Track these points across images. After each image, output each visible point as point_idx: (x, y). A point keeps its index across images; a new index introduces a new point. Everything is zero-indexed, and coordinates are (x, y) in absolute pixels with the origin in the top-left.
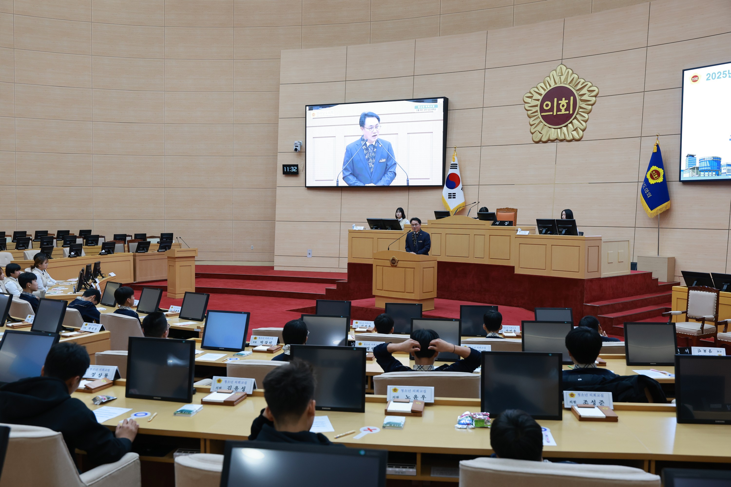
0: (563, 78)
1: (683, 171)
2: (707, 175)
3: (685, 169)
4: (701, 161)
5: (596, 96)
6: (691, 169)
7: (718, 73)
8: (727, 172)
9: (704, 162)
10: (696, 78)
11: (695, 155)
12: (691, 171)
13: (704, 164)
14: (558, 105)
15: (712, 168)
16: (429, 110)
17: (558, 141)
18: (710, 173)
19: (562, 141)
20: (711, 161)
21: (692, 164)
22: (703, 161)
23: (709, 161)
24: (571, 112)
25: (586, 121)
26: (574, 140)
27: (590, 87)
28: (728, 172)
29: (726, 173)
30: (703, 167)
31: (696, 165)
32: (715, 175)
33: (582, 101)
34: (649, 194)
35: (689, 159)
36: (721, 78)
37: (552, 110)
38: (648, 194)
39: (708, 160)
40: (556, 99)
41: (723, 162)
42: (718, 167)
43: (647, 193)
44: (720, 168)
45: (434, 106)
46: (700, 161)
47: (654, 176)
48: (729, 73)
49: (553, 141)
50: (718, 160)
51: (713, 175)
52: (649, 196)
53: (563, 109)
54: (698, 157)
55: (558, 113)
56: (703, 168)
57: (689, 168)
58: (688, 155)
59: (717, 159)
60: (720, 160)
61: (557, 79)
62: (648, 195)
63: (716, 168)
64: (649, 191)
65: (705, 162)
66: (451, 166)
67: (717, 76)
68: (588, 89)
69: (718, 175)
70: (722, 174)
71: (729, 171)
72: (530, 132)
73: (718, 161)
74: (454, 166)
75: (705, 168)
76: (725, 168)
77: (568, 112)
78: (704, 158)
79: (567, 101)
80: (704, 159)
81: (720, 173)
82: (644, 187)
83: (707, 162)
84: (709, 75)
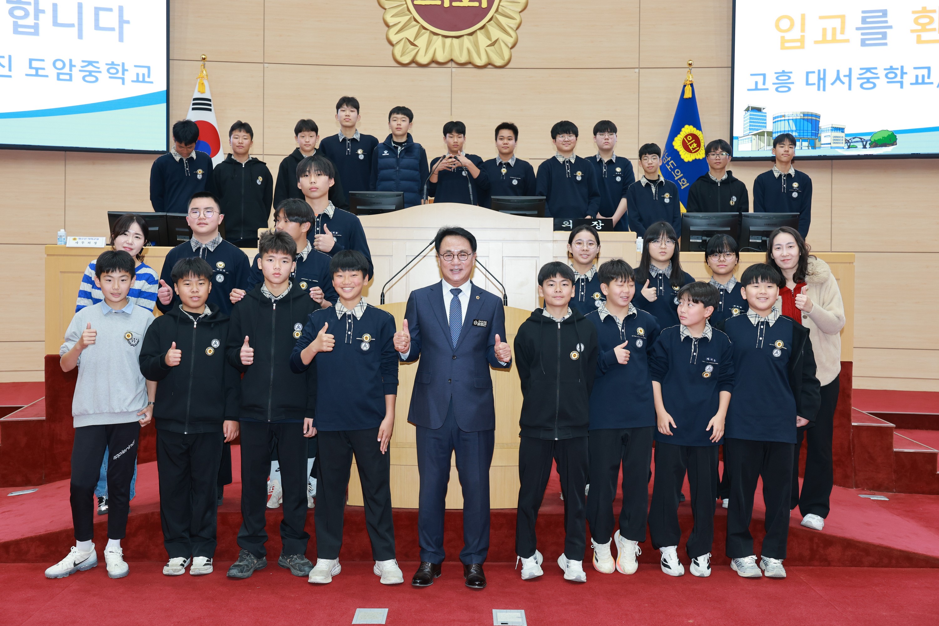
1: (737, 138)
3: (742, 135)
4: (777, 120)
6: (755, 135)
9: (783, 122)
11: (764, 109)
12: (755, 138)
15: (802, 134)
17: (454, 65)
21: (759, 126)
22: (781, 120)
23: (795, 121)
26: (489, 64)
28: (835, 141)
29: (830, 144)
31: (766, 127)
32: (808, 147)
34: (683, 181)
35: (750, 115)
38: (680, 182)
39: (791, 118)
41: (823, 124)
42: (813, 131)
43: (680, 179)
44: (818, 133)
46: (775, 120)
47: (691, 145)
50: (813, 118)
51: (803, 148)
52: (684, 185)
54: (770, 113)
57: (750, 133)
58: (749, 107)
59: (810, 118)
62: (681, 183)
63: (810, 134)
65: (786, 122)
69: (814, 147)
70: (822, 146)
71: (837, 140)
72: (386, 40)
76: (829, 134)
78: (783, 114)
80: (784, 116)
81: (818, 144)
82: (671, 168)
83: (791, 122)
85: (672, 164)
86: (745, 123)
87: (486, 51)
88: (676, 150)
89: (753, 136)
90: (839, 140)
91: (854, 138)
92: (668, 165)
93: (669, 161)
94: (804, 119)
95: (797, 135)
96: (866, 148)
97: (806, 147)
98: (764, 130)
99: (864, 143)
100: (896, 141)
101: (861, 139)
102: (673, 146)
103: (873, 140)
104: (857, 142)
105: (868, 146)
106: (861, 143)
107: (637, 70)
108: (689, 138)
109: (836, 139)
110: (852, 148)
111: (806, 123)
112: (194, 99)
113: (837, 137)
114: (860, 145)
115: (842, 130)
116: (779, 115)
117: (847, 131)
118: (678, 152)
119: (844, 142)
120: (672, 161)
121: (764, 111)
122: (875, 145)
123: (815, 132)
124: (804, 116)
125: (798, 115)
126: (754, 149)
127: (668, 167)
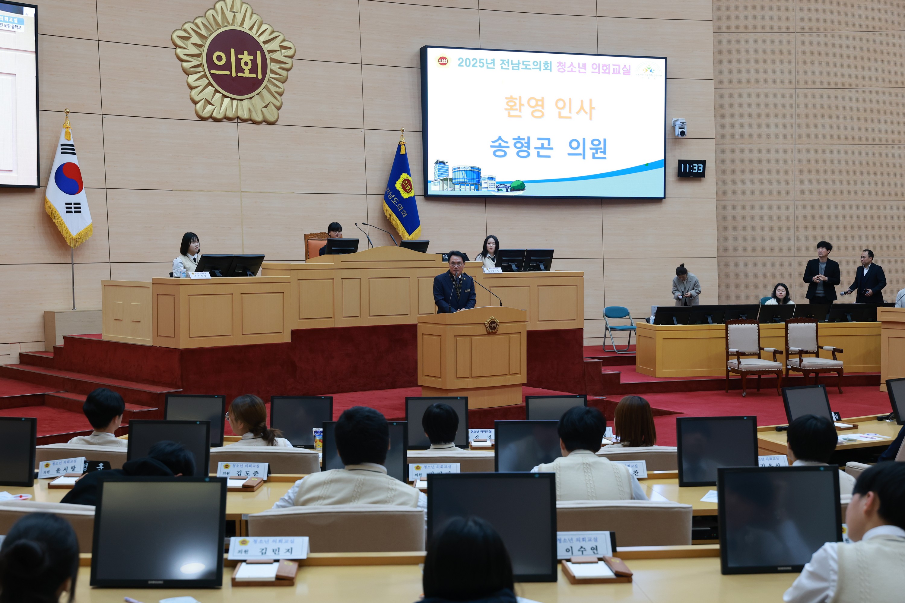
0: (239, 17)
1: (431, 182)
2: (464, 190)
3: (434, 180)
4: (455, 170)
5: (291, 57)
6: (442, 180)
7: (473, 60)
8: (488, 186)
9: (459, 172)
10: (444, 60)
11: (447, 163)
12: (442, 182)
13: (459, 175)
14: (238, 61)
15: (470, 181)
16: (7, 26)
17: (239, 121)
18: (468, 187)
19: (245, 121)
20: (468, 172)
22: (457, 171)
23: (466, 171)
24: (260, 77)
25: (281, 94)
27: (284, 40)
28: (490, 186)
29: (487, 188)
30: (457, 179)
32: (474, 189)
33: (274, 61)
34: (404, 212)
36: (476, 66)
37: (227, 66)
38: (402, 212)
39: (464, 170)
40: (233, 51)
41: (483, 174)
42: (477, 179)
43: (402, 210)
44: (480, 181)
45: (16, 21)
46: (454, 171)
48: (487, 63)
49: (230, 119)
50: (477, 170)
51: (471, 190)
52: (404, 215)
53: (247, 69)
54: (451, 166)
55: (239, 75)
56: (459, 180)
57: (438, 178)
59: (475, 170)
60: (479, 171)
61: (230, 16)
62: (402, 214)
64: (403, 208)
65: (461, 172)
66: (62, 149)
67: (472, 63)
68: (280, 44)
69: (478, 190)
70: (483, 189)
73: (477, 173)
74: (68, 149)
75: (461, 180)
76: (486, 181)
77: (254, 76)
78: (459, 167)
79: (252, 57)
80: (459, 168)
83: (463, 172)
84: (461, 60)
85: (396, 200)
86: (435, 171)
87: (262, 111)
88: (398, 190)
89: (440, 181)
90: (492, 186)
91: (501, 185)
92: (394, 201)
93: (393, 198)
94: (471, 171)
95: (467, 181)
96: (508, 191)
97: (473, 189)
98: (447, 177)
99: (507, 188)
100: (525, 188)
101: (505, 185)
102: (396, 188)
103: (512, 187)
104: (503, 187)
105: (509, 190)
106: (505, 188)
107: (363, 130)
108: (406, 182)
109: (491, 185)
110: (500, 191)
111: (472, 173)
112: (62, 145)
113: (491, 183)
114: (504, 189)
115: (494, 179)
116: (456, 167)
117: (497, 180)
118: (400, 192)
119: (495, 187)
120: (396, 198)
121: (447, 164)
122: (513, 189)
123: (478, 180)
124: (471, 169)
125: (468, 168)
126: (441, 189)
127: (394, 202)
